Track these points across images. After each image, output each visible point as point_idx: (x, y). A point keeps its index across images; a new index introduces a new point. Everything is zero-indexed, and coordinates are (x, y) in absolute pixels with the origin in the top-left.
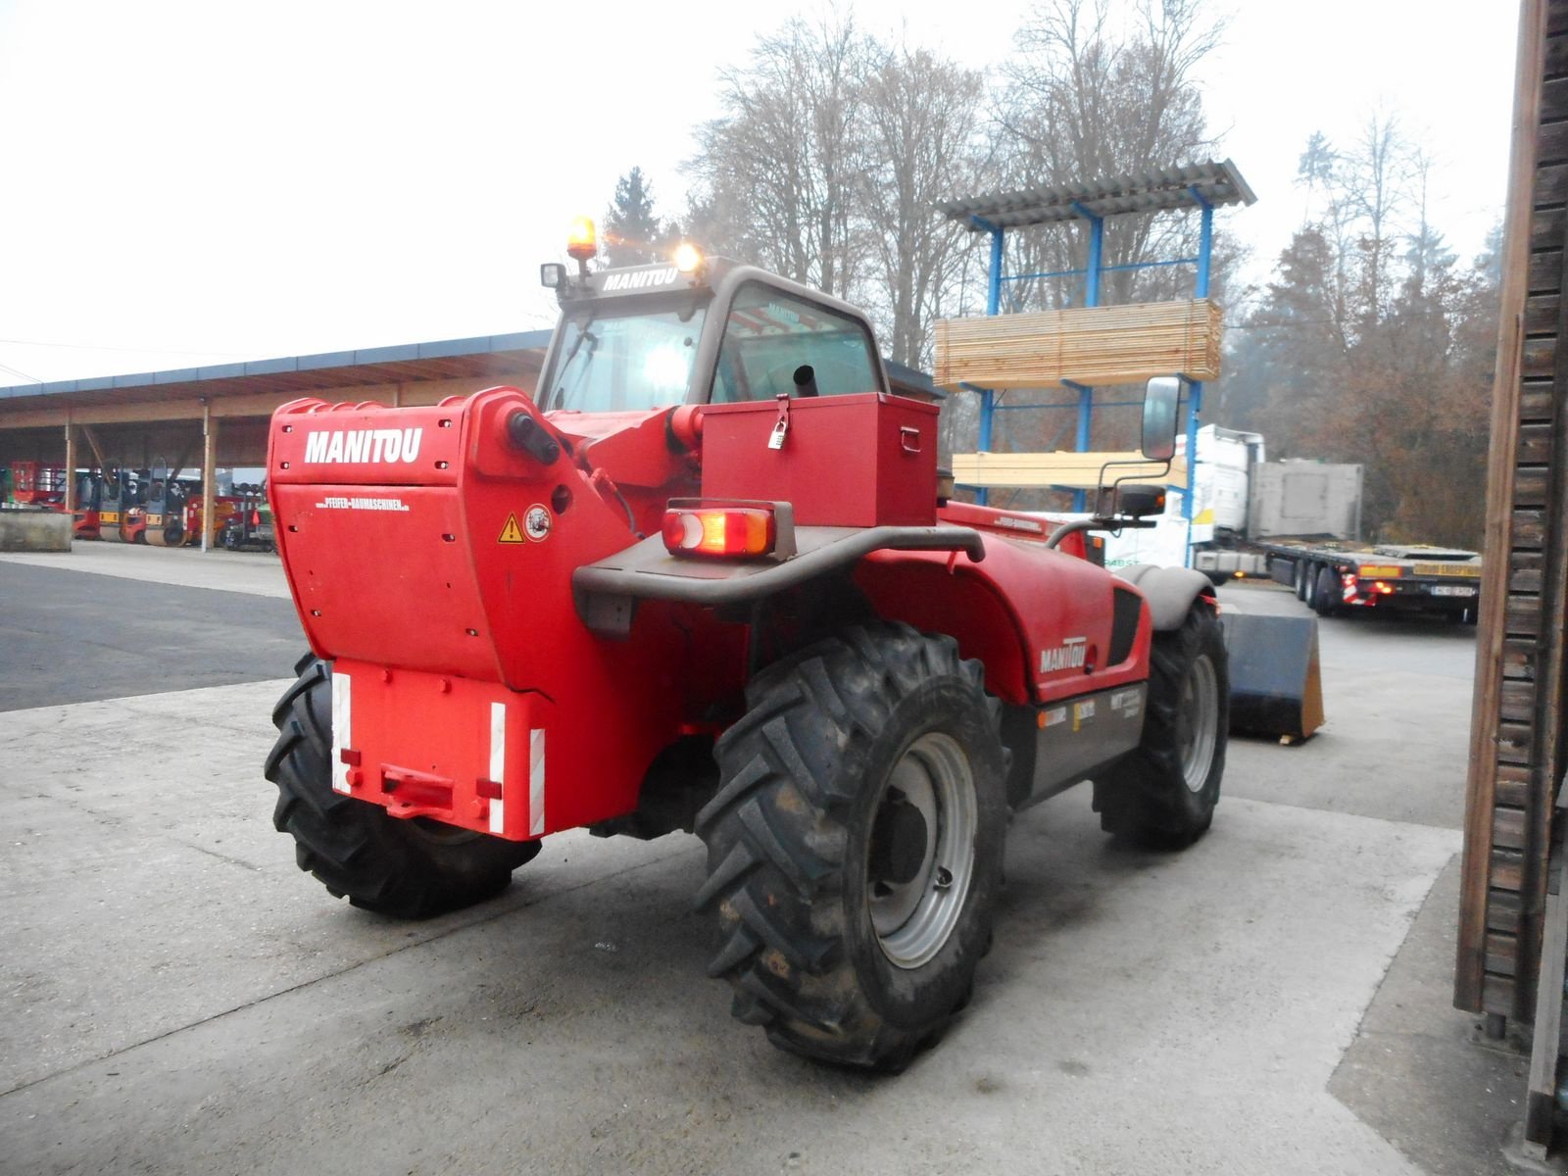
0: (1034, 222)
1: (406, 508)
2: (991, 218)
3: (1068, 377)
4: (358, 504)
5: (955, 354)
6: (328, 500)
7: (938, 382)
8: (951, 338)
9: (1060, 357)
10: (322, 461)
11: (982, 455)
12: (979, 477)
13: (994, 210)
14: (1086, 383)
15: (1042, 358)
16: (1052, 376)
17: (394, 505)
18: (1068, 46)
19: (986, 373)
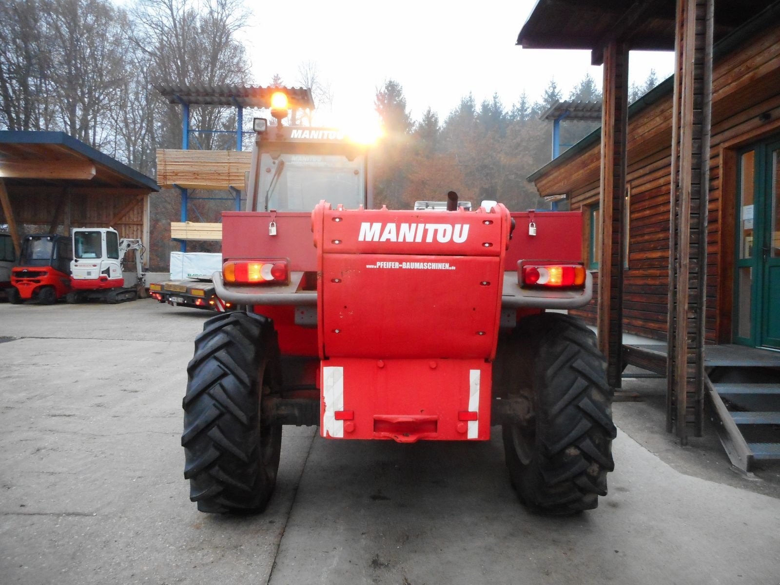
0: (207, 103)
1: (453, 268)
2: (185, 98)
3: (233, 185)
4: (405, 266)
5: (169, 168)
6: (378, 264)
7: (160, 182)
8: (167, 159)
9: (229, 174)
10: (376, 239)
11: (188, 223)
12: (187, 235)
13: (188, 94)
14: (238, 189)
15: (219, 174)
16: (225, 184)
17: (447, 266)
18: (170, 9)
19: (188, 180)
